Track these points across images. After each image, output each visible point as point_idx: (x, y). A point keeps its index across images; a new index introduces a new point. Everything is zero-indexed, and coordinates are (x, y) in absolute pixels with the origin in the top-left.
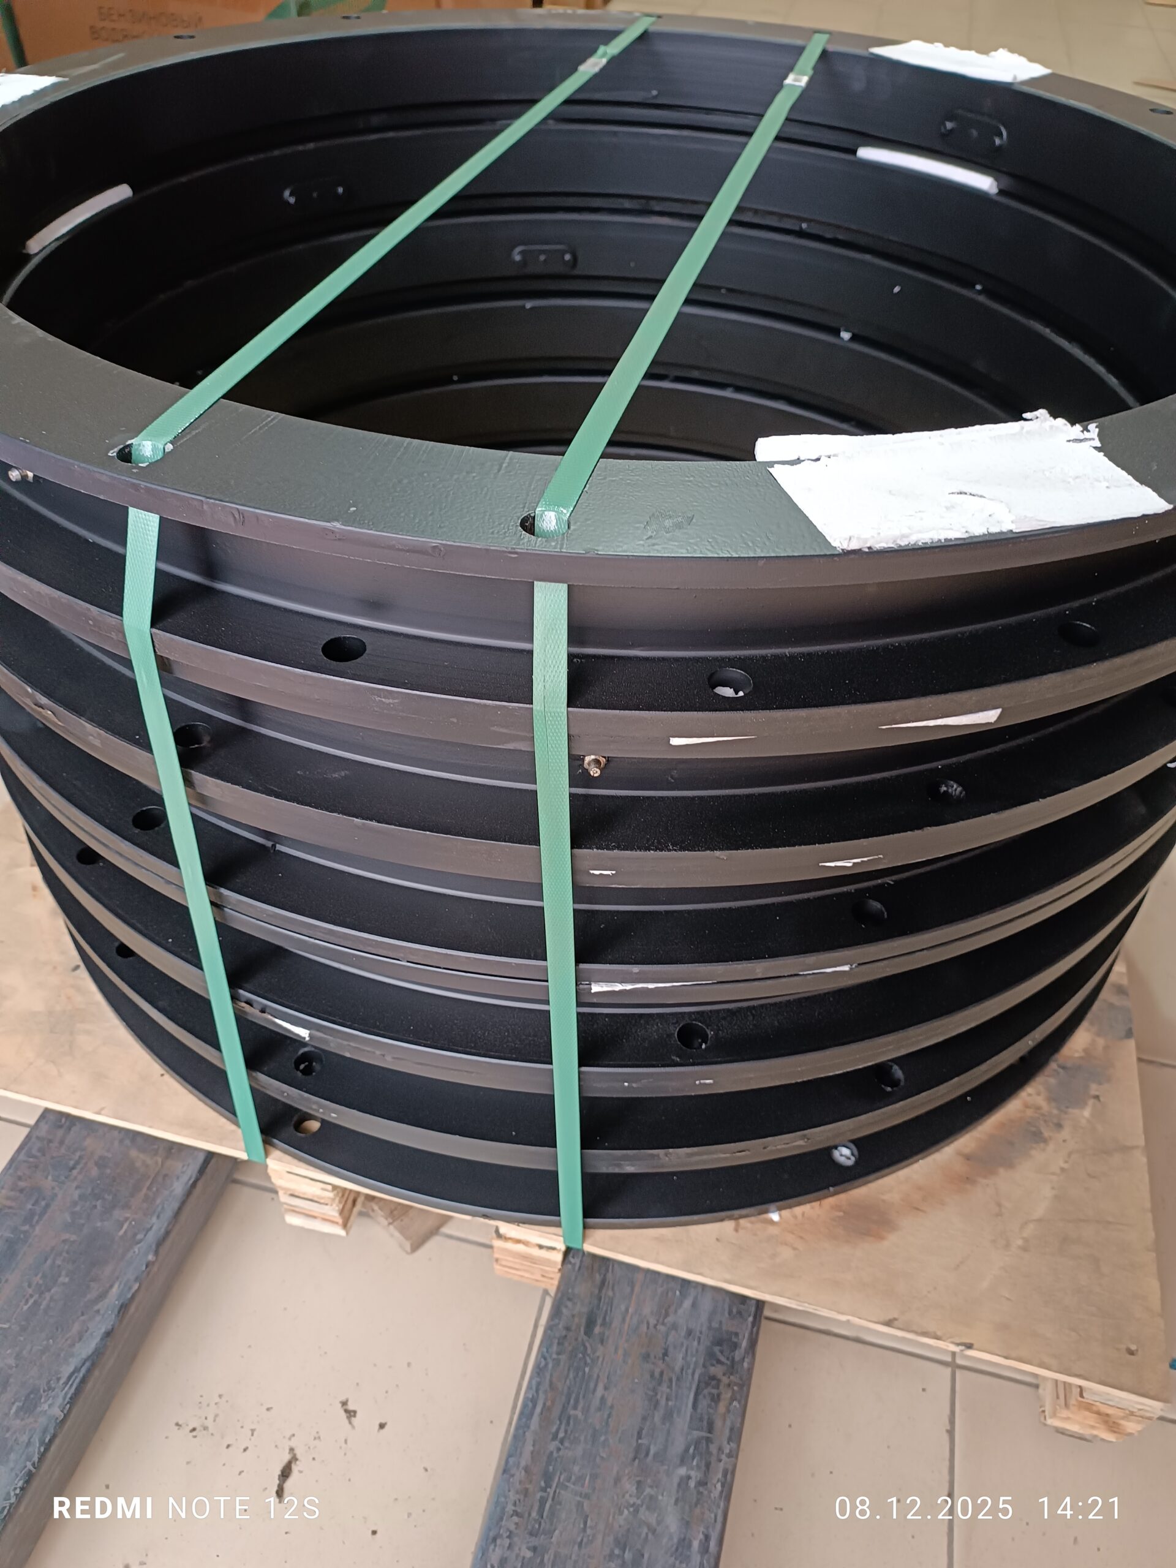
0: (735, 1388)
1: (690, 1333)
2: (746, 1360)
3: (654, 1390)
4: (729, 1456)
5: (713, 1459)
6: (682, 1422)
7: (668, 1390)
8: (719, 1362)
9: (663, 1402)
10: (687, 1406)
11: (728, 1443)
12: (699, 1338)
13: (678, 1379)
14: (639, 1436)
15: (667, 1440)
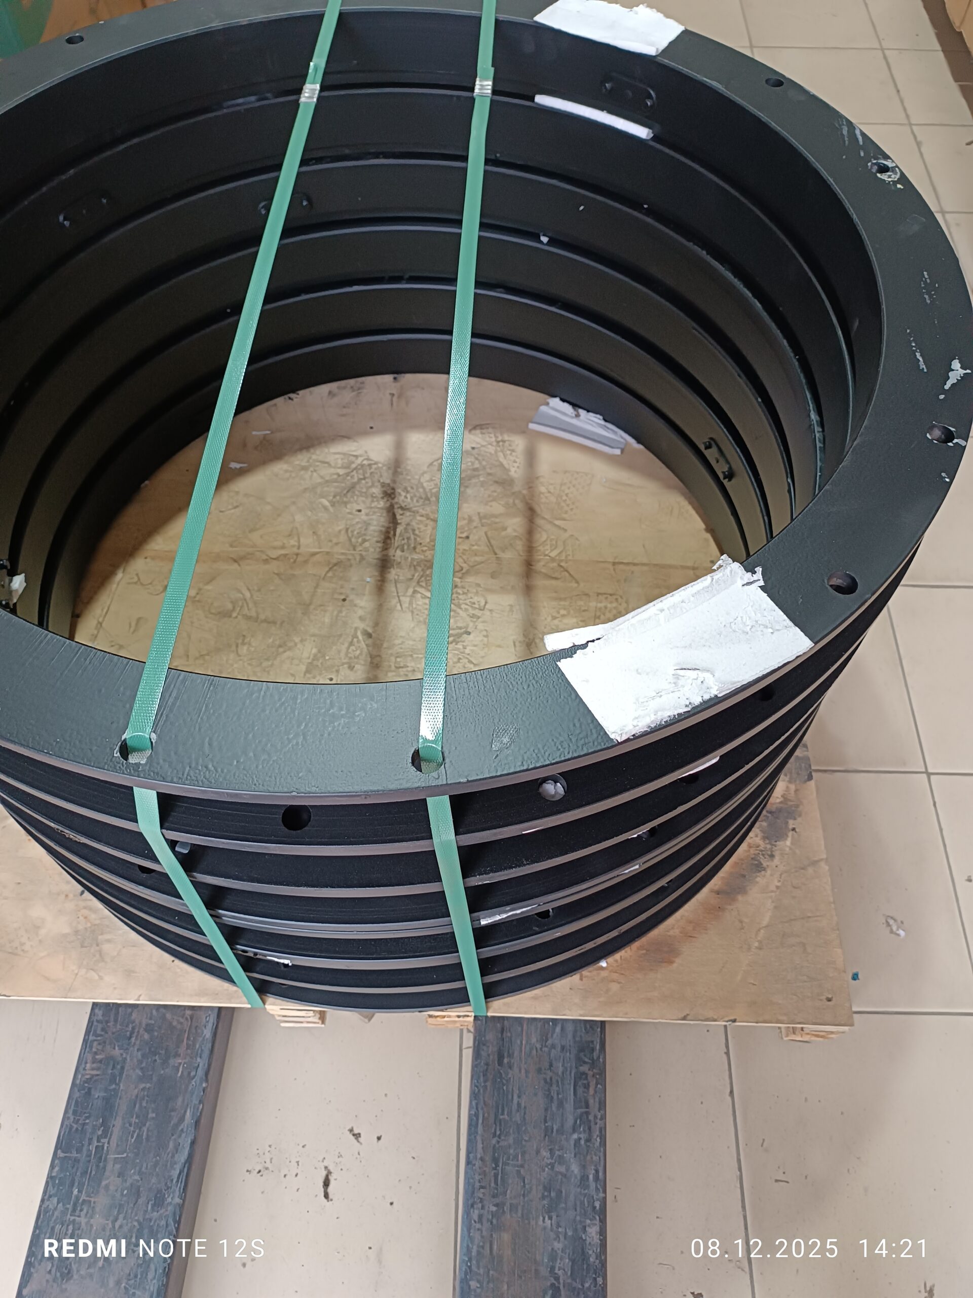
0: (598, 1076)
1: (563, 1048)
2: (601, 1057)
3: (549, 1090)
4: (601, 1119)
5: (592, 1124)
6: (569, 1106)
7: (557, 1088)
8: (585, 1062)
9: (555, 1097)
10: (570, 1095)
11: (599, 1111)
12: (570, 1050)
13: (562, 1080)
14: (546, 1121)
15: (562, 1120)
